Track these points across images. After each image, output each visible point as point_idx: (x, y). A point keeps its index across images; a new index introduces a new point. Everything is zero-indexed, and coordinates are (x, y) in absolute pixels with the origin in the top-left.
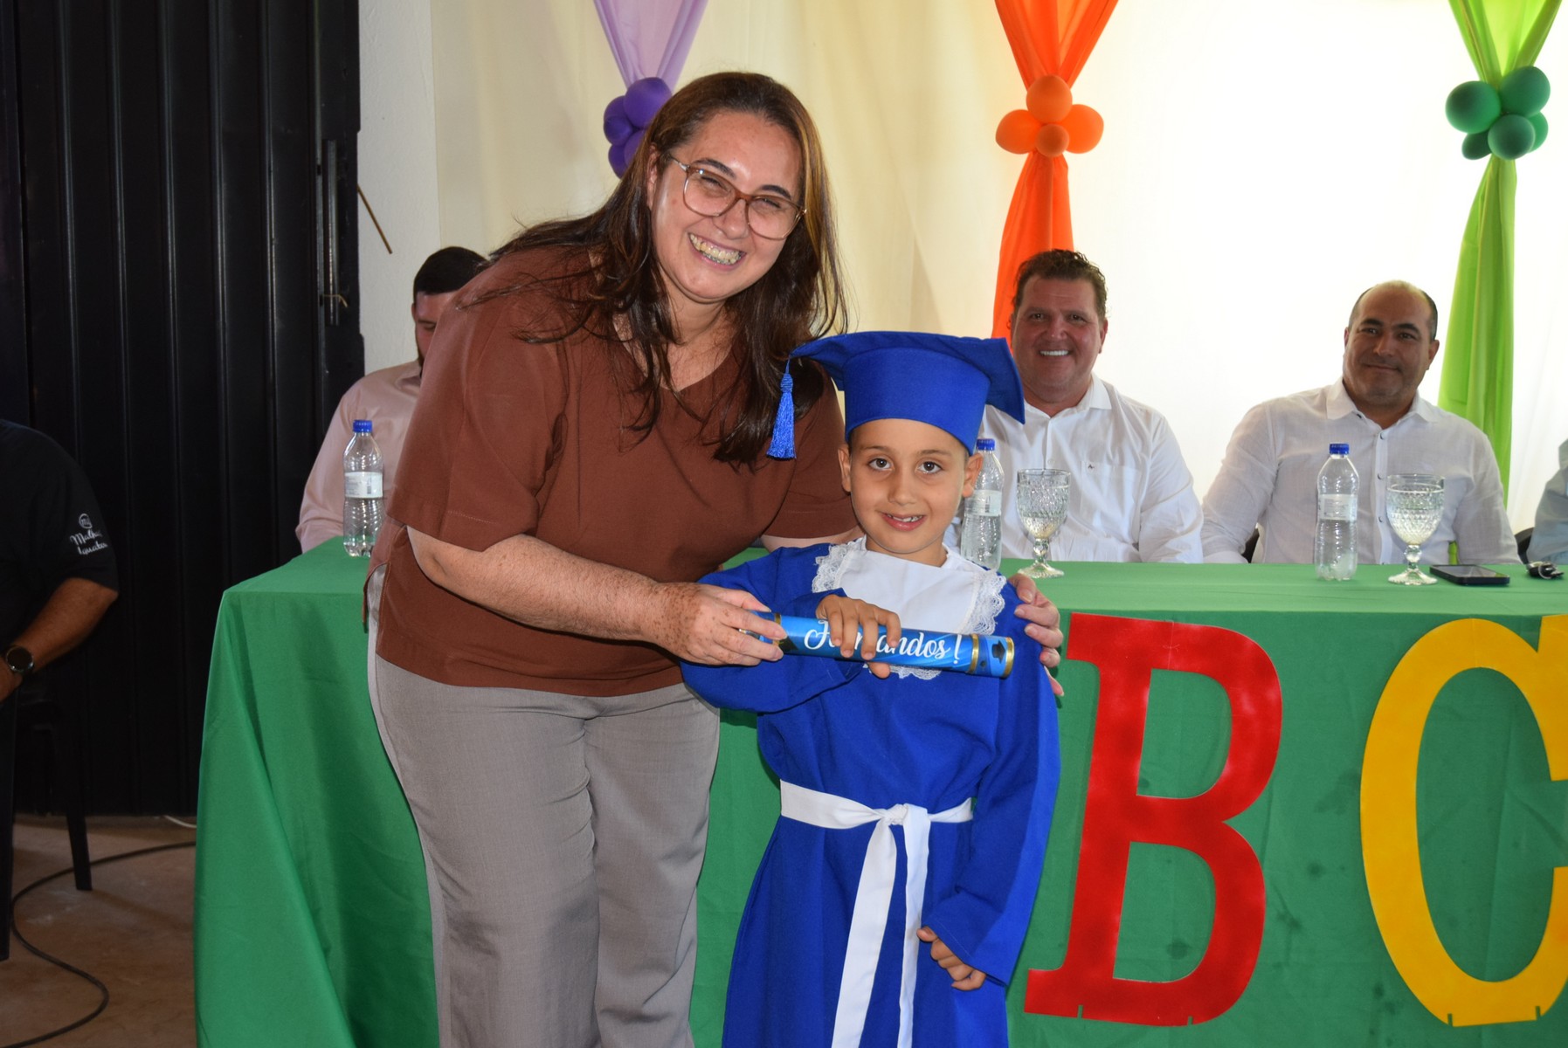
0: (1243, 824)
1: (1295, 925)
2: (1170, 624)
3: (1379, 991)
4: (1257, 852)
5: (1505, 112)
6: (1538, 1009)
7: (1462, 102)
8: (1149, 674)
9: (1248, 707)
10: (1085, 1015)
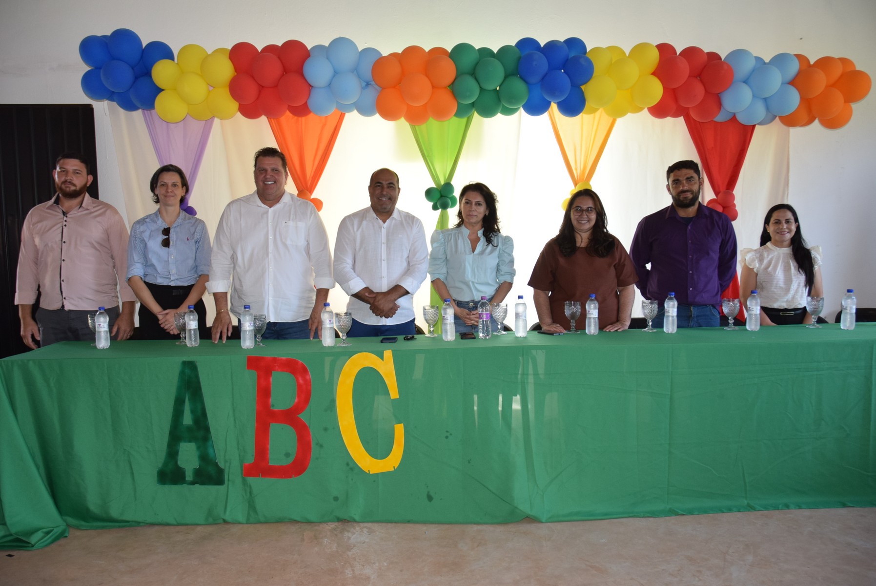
0: (303, 416)
1: (321, 446)
2: (276, 358)
3: (348, 464)
4: (308, 424)
5: (442, 196)
6: (394, 467)
7: (429, 193)
8: (271, 373)
9: (301, 381)
10: (262, 476)
